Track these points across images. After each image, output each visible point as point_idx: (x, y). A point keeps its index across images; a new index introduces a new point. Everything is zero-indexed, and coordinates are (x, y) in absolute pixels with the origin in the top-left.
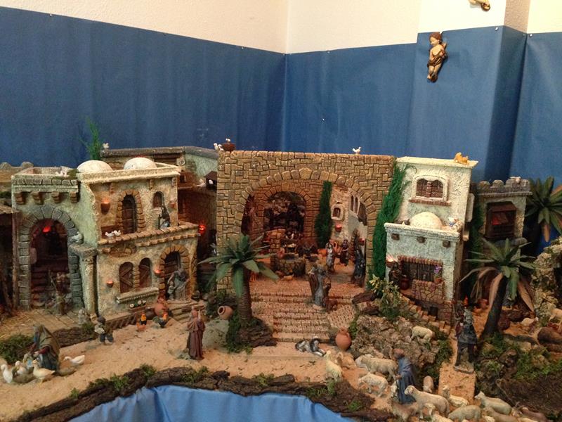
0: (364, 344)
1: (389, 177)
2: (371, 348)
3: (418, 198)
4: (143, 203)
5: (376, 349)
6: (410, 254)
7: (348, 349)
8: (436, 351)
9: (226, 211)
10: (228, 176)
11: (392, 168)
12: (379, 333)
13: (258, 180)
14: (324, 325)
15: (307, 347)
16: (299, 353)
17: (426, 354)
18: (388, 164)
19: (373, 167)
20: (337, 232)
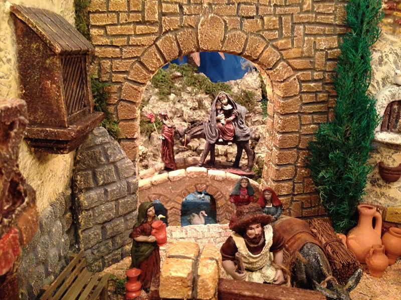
20: (381, 182)
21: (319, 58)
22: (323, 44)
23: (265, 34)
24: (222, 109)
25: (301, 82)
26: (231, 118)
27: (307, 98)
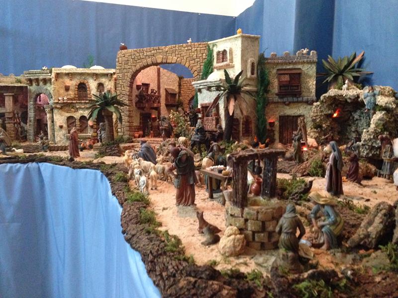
1: (206, 56)
3: (217, 65)
4: (91, 88)
9: (121, 87)
10: (121, 65)
11: (207, 49)
13: (135, 66)
19: (197, 50)
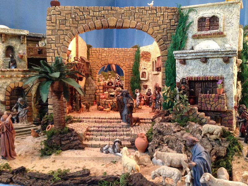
0: (159, 145)
1: (175, 22)
2: (166, 147)
3: (199, 33)
5: (170, 148)
6: (195, 75)
7: (145, 150)
8: (227, 145)
9: (54, 52)
10: (54, 24)
11: (178, 15)
12: (172, 134)
14: (127, 135)
15: (110, 149)
16: (104, 155)
17: (217, 149)
18: (175, 12)
19: (163, 15)
20: (144, 89)
21: (131, 65)
22: (132, 63)
23: (120, 61)
24: (117, 78)
25: (128, 70)
26: (119, 80)
27: (130, 73)
